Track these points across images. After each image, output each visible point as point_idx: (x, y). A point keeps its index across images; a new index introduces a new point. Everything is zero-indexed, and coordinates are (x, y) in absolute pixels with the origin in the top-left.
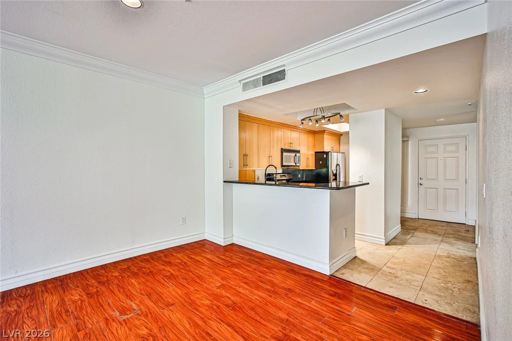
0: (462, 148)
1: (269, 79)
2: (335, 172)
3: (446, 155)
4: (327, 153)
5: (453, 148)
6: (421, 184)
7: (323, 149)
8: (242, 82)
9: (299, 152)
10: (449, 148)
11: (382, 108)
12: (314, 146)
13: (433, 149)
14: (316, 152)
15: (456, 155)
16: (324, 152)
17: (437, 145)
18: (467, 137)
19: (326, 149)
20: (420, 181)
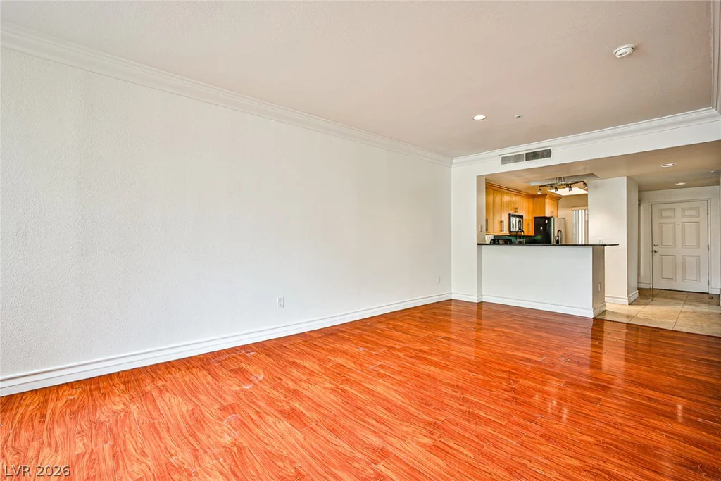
0: (703, 213)
1: (532, 156)
2: (557, 239)
3: (684, 220)
4: (549, 219)
5: (694, 212)
6: (655, 252)
7: (545, 213)
8: (501, 157)
9: (522, 217)
10: (688, 213)
11: (624, 176)
12: (534, 211)
13: (670, 214)
14: (535, 218)
15: (697, 219)
16: (545, 218)
17: (674, 209)
18: (709, 201)
19: (547, 214)
20: (655, 248)
